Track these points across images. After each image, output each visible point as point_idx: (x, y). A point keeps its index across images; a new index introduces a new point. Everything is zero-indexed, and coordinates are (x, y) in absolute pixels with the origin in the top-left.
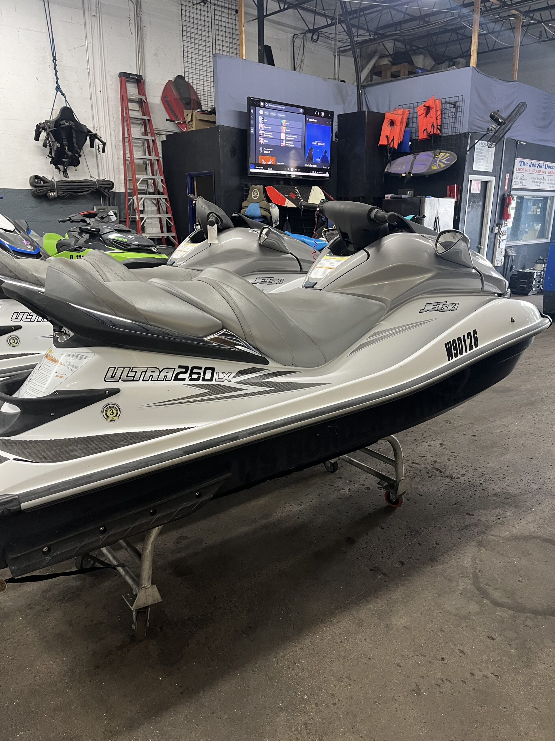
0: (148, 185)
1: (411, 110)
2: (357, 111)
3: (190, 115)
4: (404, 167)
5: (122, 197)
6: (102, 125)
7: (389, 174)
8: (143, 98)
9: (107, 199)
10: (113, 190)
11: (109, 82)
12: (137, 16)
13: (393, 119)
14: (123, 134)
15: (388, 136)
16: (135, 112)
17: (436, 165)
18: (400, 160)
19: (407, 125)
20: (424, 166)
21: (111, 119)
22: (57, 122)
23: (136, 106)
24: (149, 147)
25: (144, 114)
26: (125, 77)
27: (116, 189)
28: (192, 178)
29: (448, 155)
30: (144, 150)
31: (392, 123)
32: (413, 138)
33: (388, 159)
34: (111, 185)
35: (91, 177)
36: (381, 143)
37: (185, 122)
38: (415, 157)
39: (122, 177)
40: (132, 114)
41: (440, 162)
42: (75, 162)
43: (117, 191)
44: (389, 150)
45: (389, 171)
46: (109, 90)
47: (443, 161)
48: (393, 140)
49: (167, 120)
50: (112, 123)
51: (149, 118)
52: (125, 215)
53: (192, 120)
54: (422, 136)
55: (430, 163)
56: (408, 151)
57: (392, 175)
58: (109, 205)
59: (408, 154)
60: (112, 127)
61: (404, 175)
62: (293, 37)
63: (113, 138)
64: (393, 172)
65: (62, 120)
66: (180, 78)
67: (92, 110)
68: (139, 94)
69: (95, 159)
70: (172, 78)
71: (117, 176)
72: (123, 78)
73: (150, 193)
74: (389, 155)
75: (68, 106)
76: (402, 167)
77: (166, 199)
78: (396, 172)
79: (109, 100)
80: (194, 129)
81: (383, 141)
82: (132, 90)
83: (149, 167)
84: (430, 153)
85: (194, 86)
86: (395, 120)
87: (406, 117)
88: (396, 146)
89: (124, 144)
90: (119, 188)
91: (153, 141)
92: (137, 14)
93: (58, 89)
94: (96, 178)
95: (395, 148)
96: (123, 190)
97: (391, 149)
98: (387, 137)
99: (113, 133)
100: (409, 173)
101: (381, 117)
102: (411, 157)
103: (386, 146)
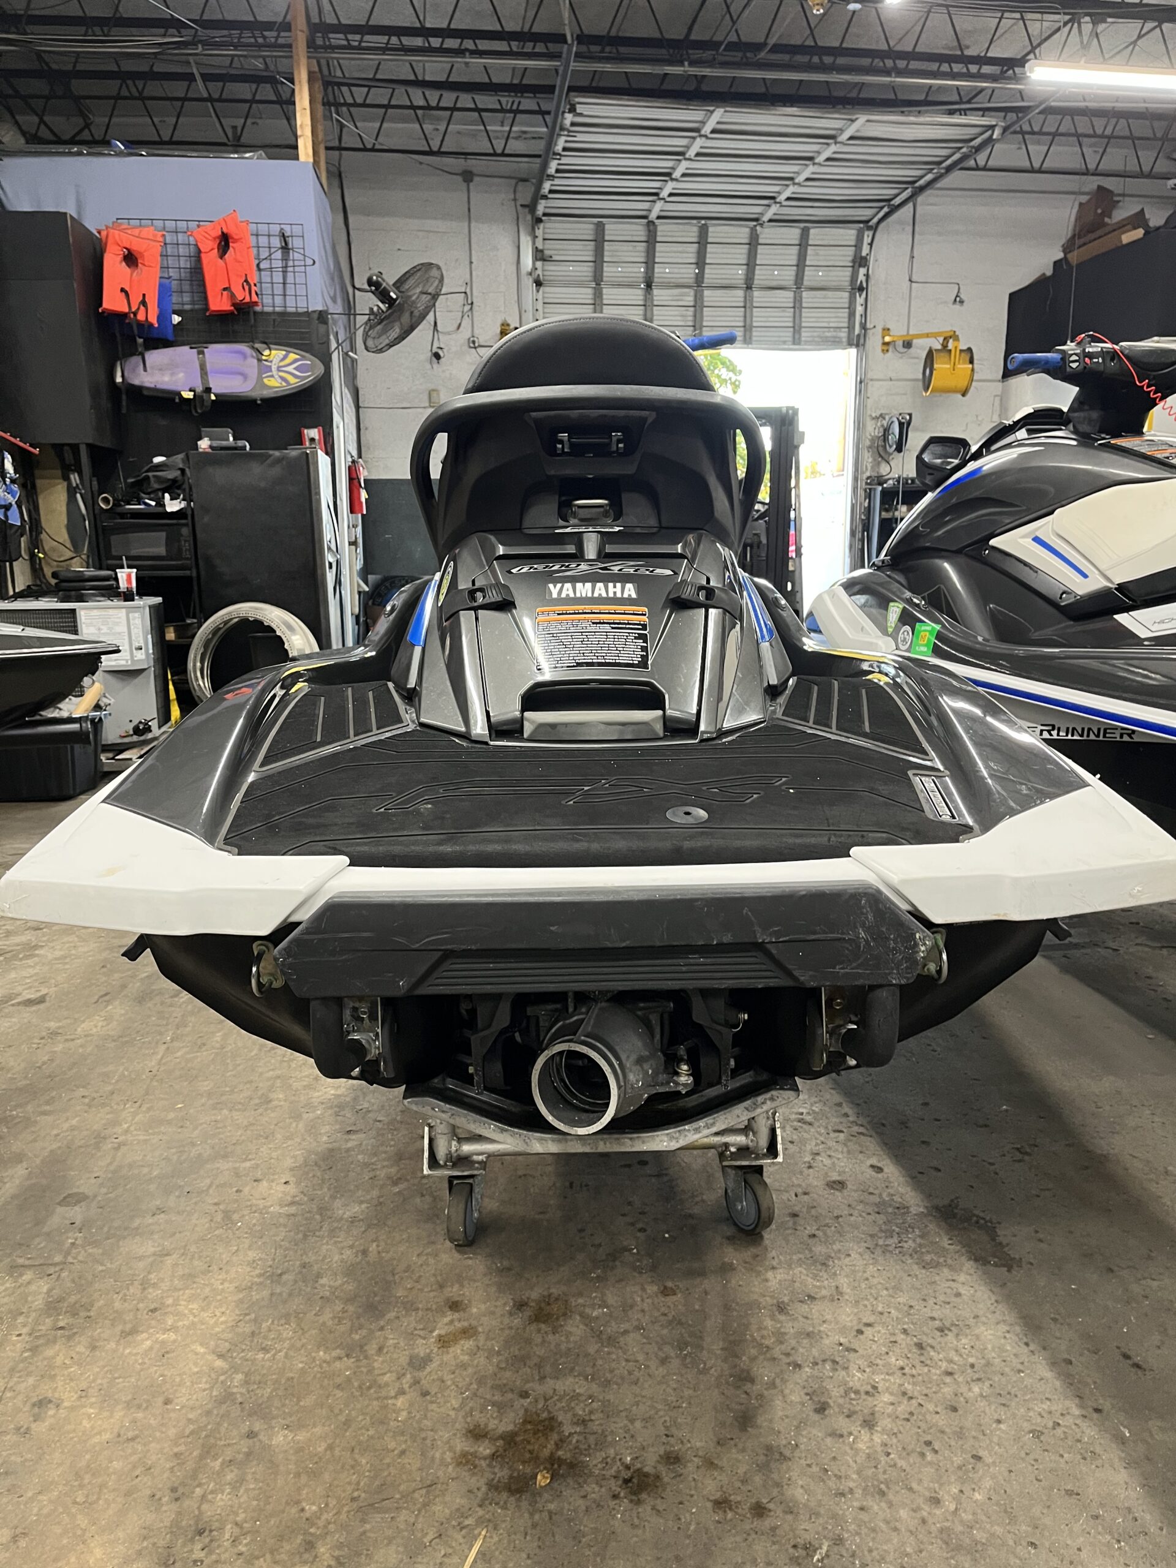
4: (181, 375)
7: (136, 393)
13: (134, 247)
15: (127, 289)
17: (272, 376)
18: (155, 357)
20: (240, 378)
29: (292, 356)
31: (131, 259)
36: (108, 304)
38: (201, 353)
41: (279, 369)
44: (135, 327)
45: (133, 381)
47: (290, 369)
48: (144, 303)
54: (219, 303)
55: (256, 370)
56: (171, 337)
57: (145, 393)
59: (166, 344)
61: (188, 395)
64: (147, 385)
74: (140, 341)
76: (172, 374)
78: (159, 386)
81: (112, 301)
84: (243, 347)
86: (140, 253)
88: (154, 320)
95: (151, 325)
97: (140, 325)
98: (123, 292)
100: (205, 391)
102: (185, 353)
103: (125, 315)
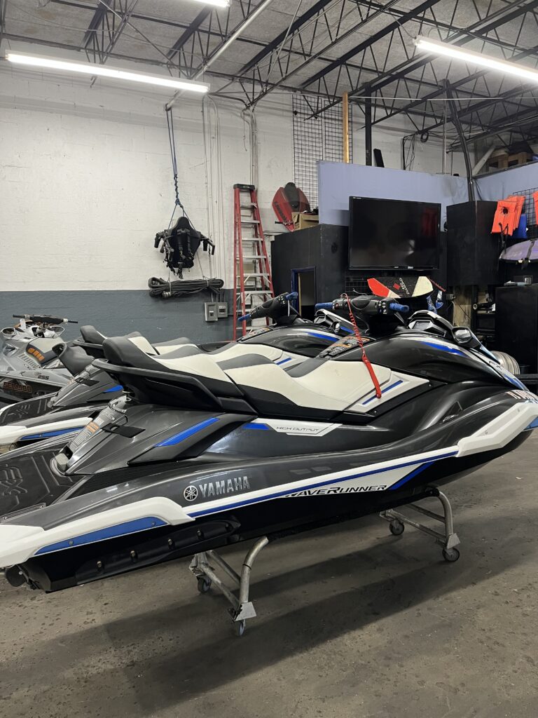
0: (256, 282)
1: (528, 197)
2: (468, 201)
3: (297, 217)
4: (521, 253)
5: (231, 294)
6: (217, 230)
7: (504, 261)
8: (255, 205)
9: (217, 296)
10: (223, 288)
11: (225, 194)
12: (253, 135)
13: (506, 206)
14: (235, 237)
15: (502, 223)
16: (247, 217)
18: (516, 246)
19: (523, 211)
21: (225, 225)
22: (174, 231)
23: (248, 212)
24: (258, 247)
25: (255, 219)
26: (239, 188)
27: (226, 286)
28: (296, 274)
30: (254, 251)
31: (506, 211)
32: (531, 224)
33: (503, 246)
34: (221, 282)
35: (204, 277)
36: (494, 230)
37: (292, 224)
38: (533, 243)
39: (233, 276)
40: (244, 220)
42: (189, 264)
43: (227, 288)
44: (502, 238)
45: (504, 258)
46: (224, 200)
48: (507, 227)
49: (276, 223)
50: (226, 228)
51: (258, 222)
52: (233, 310)
53: (298, 221)
56: (525, 236)
57: (507, 262)
58: (219, 301)
59: (525, 240)
60: (225, 232)
61: (520, 261)
62: (403, 140)
63: (226, 241)
64: (508, 259)
65: (179, 229)
66: (291, 185)
67: (208, 218)
68: (252, 202)
69: (208, 260)
70: (283, 186)
71: (227, 275)
72: (237, 189)
73: (258, 289)
74: (503, 242)
75: (185, 216)
76: (518, 253)
77: (271, 294)
78: (512, 259)
79: (224, 208)
80: (300, 229)
81: (496, 229)
82: (245, 199)
83: (258, 266)
85: (303, 191)
86: (509, 208)
87: (521, 203)
88: (510, 233)
89: (235, 246)
90: (229, 285)
91: (262, 242)
92: (253, 133)
93: (178, 202)
94: (208, 277)
95: (509, 235)
96: (232, 287)
97: (505, 236)
98: (500, 224)
99: (226, 237)
100: (527, 259)
101: (493, 206)
102: (529, 242)
103: (500, 233)
